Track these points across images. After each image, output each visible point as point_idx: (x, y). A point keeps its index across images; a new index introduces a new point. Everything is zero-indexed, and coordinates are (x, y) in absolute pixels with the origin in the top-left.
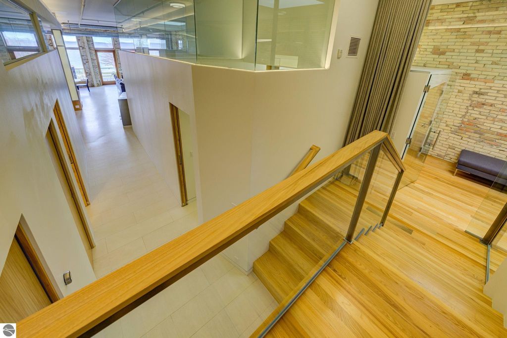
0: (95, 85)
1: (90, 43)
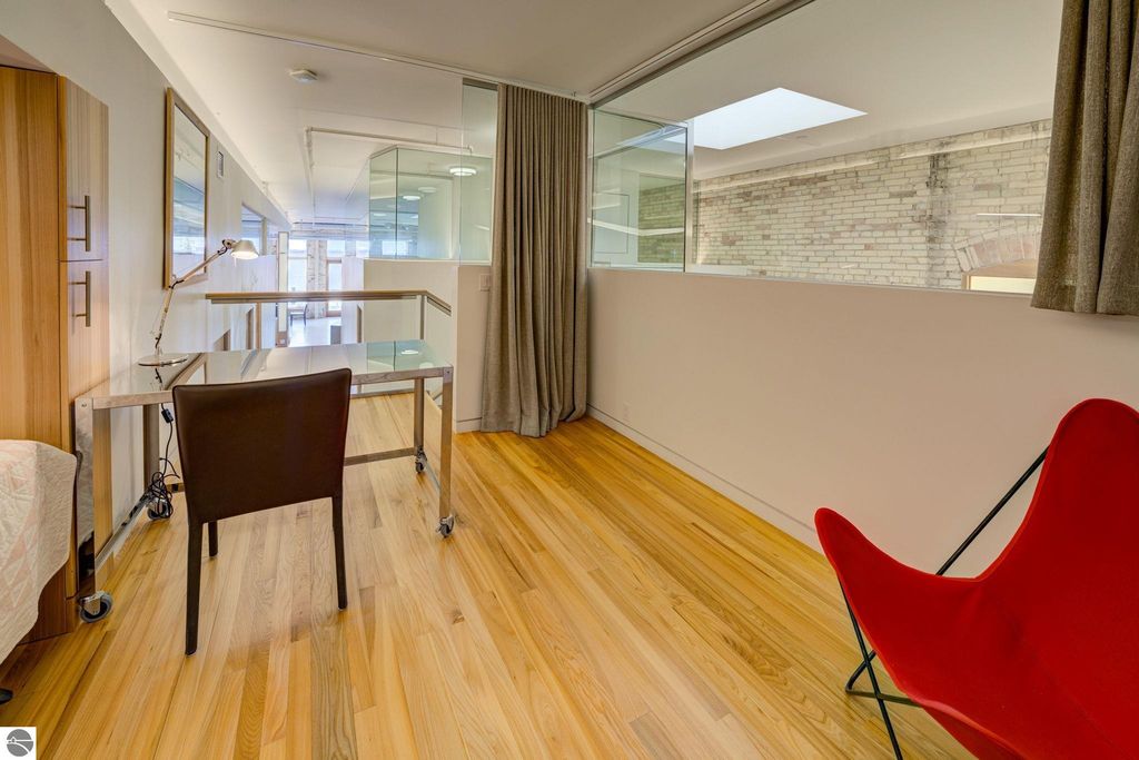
0: (316, 316)
1: (322, 250)
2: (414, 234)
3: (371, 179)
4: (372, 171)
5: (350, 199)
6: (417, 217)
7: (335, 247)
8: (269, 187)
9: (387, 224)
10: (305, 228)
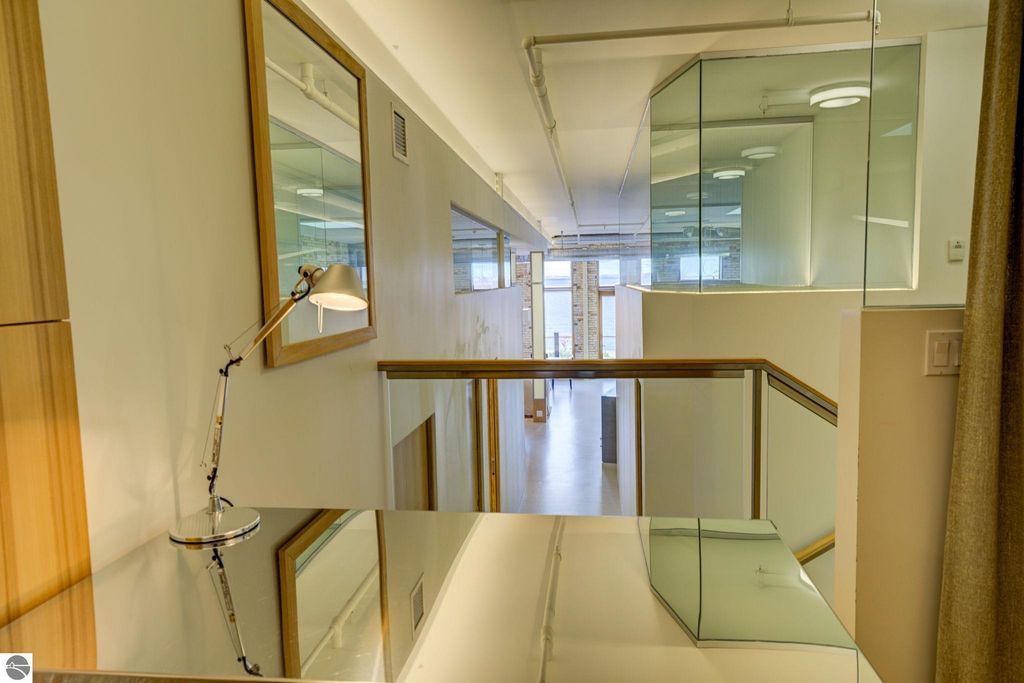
1: (593, 275)
2: (731, 242)
3: (654, 143)
4: (655, 127)
5: (621, 190)
6: (738, 211)
7: (609, 270)
8: (506, 181)
9: (688, 229)
10: (568, 244)
